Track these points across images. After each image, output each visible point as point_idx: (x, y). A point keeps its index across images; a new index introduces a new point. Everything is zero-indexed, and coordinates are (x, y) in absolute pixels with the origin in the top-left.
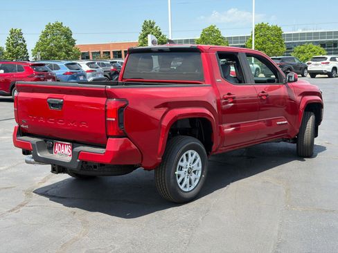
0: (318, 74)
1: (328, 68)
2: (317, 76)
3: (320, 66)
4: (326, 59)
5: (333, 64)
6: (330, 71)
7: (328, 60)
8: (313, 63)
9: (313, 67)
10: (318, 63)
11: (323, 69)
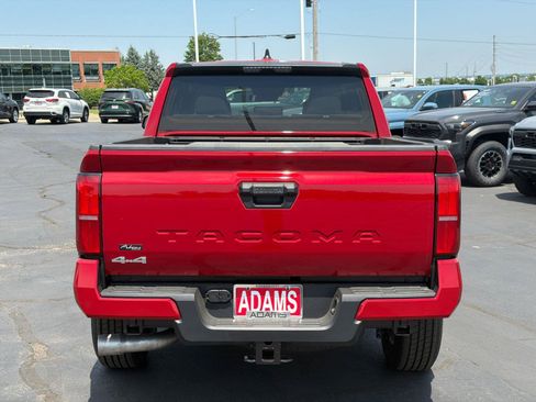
0: (39, 118)
1: (57, 109)
2: (38, 121)
3: (44, 105)
4: (52, 93)
5: (63, 102)
6: (61, 113)
7: (56, 96)
8: (32, 99)
9: (31, 105)
10: (40, 99)
11: (51, 111)
